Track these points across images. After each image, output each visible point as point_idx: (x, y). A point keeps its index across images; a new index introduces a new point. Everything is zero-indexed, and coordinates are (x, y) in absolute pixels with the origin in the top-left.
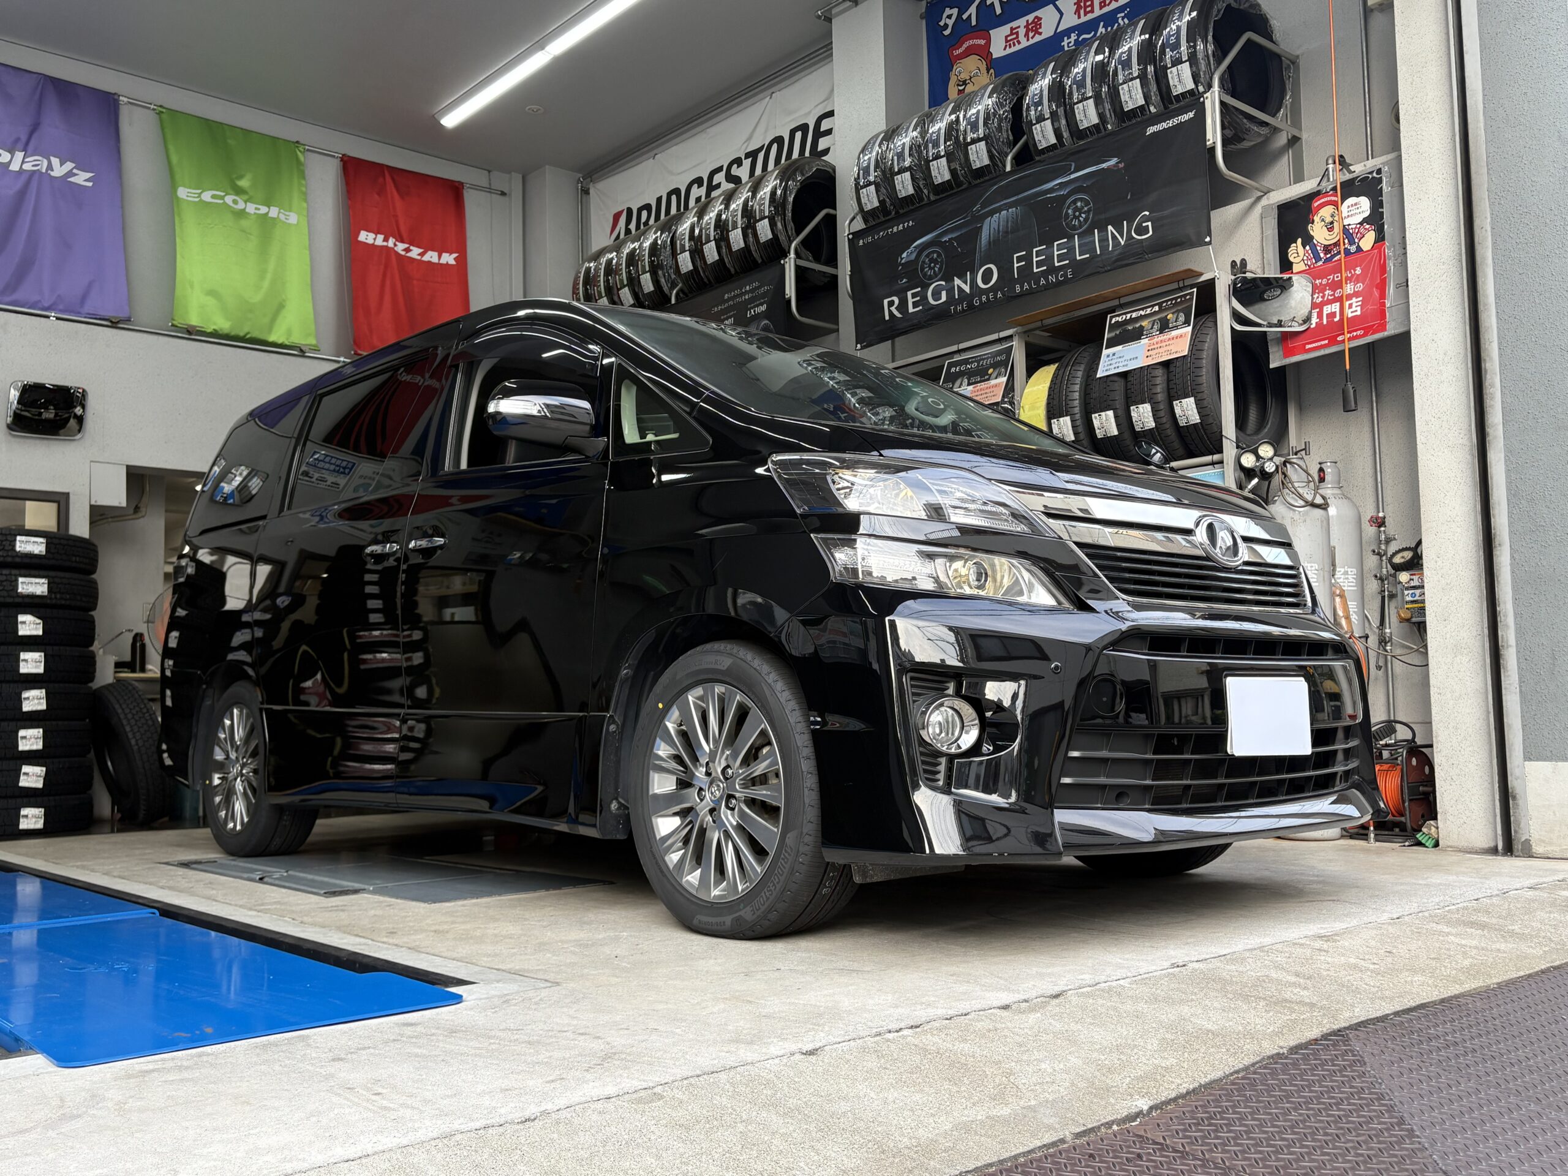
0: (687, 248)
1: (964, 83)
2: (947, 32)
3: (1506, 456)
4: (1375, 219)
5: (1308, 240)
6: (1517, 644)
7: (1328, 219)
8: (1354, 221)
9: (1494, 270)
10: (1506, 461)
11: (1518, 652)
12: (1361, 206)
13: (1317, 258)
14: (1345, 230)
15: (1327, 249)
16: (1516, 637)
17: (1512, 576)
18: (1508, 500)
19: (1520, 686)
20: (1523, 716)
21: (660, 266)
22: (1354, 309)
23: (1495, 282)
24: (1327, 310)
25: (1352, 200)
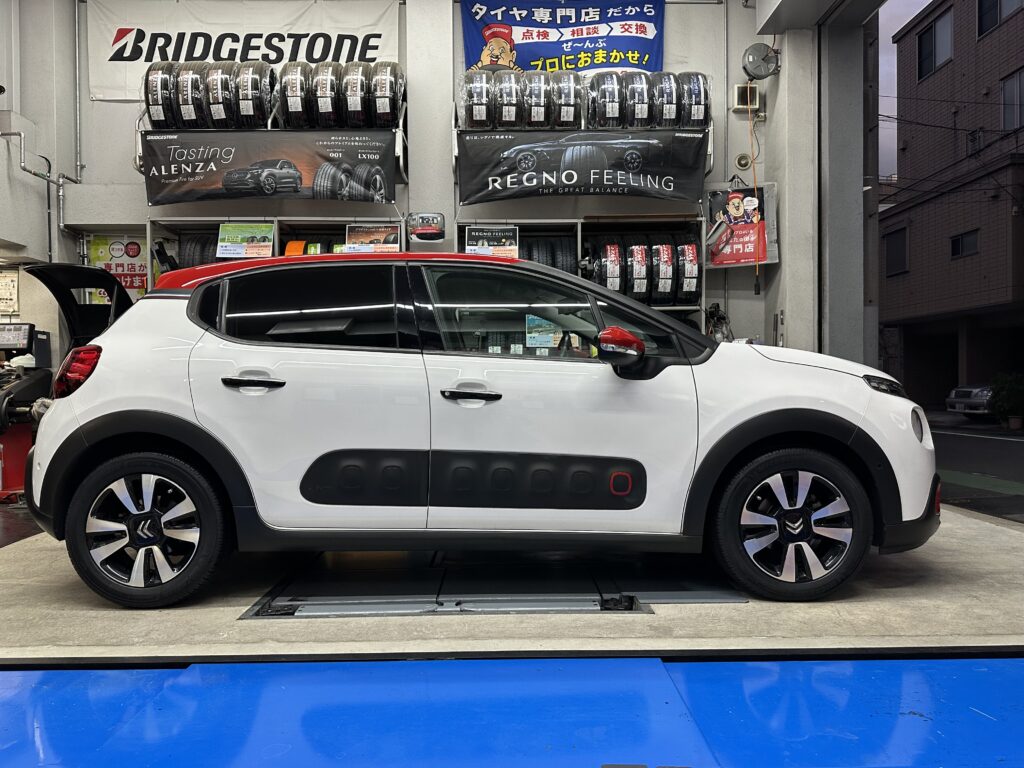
0: (298, 95)
1: (497, 57)
2: (478, 18)
4: (761, 209)
5: (726, 212)
7: (737, 205)
8: (750, 208)
12: (752, 203)
13: (731, 222)
14: (745, 211)
15: (735, 218)
22: (750, 248)
24: (736, 247)
25: (749, 198)
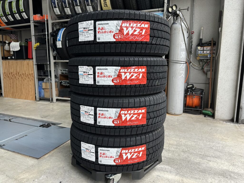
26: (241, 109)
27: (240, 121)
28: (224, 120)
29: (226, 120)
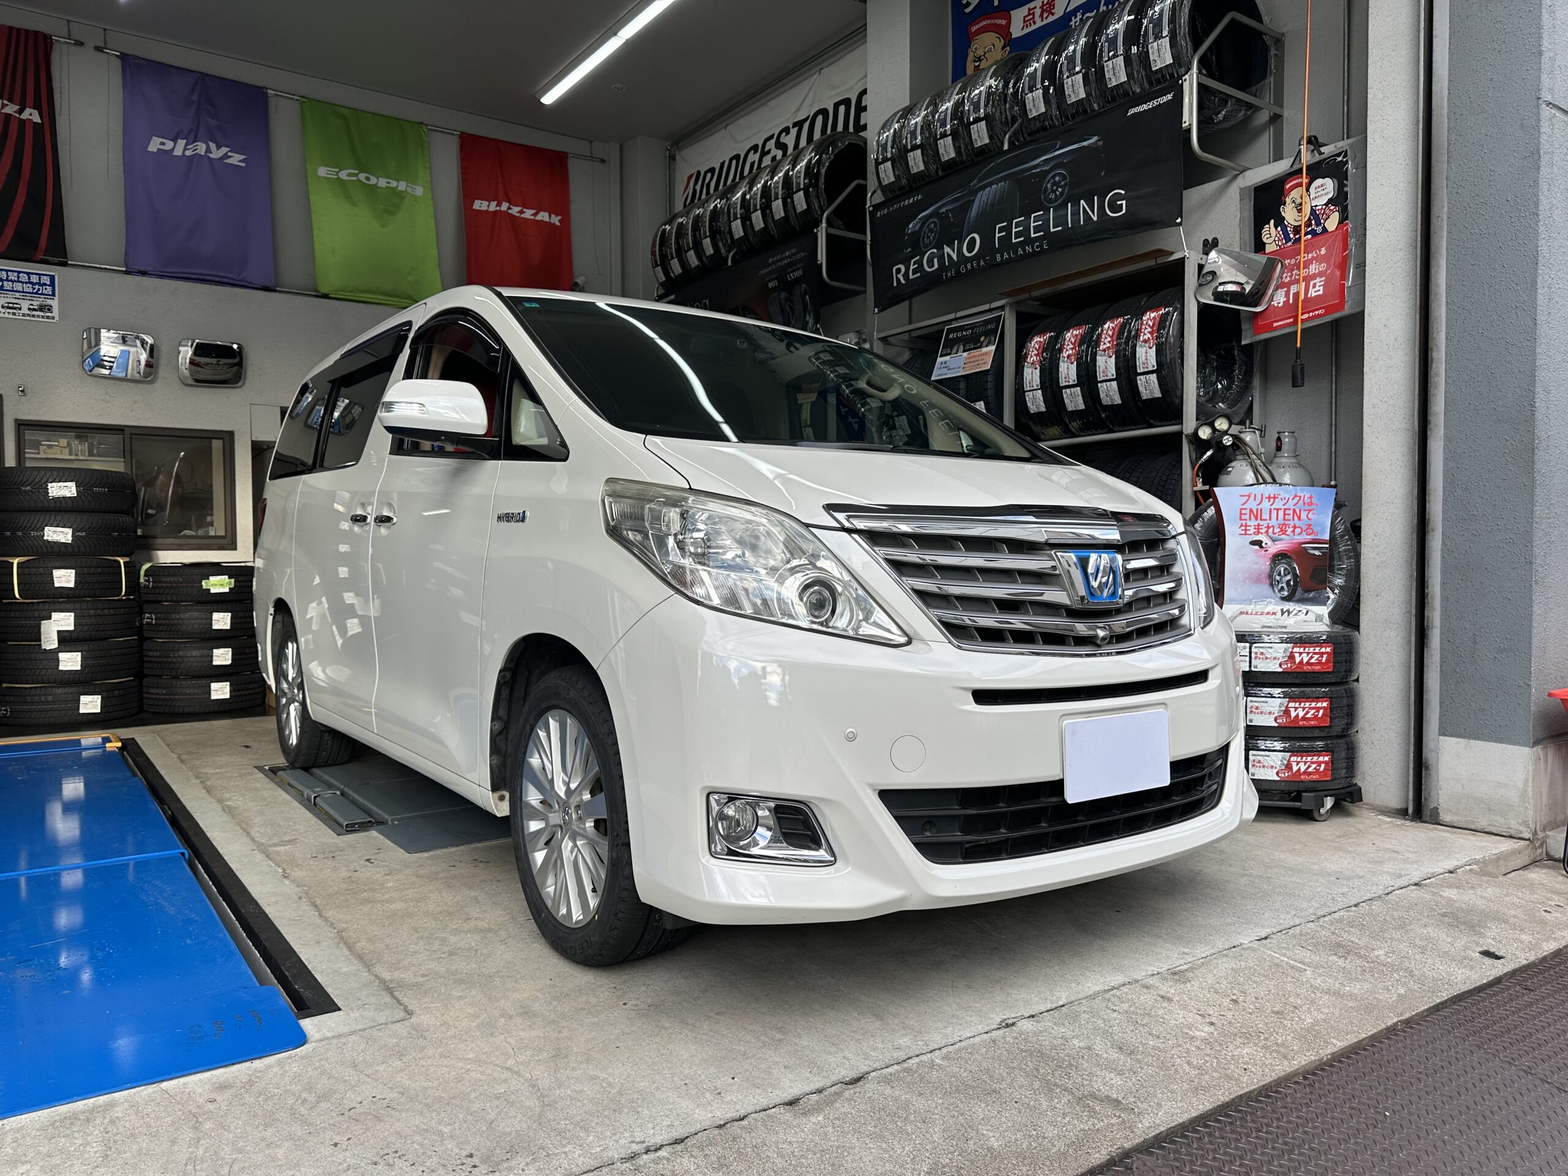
0: (739, 216)
1: (980, 58)
2: (967, 10)
3: (1445, 444)
4: (1339, 200)
5: (1280, 221)
6: (1442, 626)
7: (1298, 201)
8: (1320, 202)
9: (1447, 260)
10: (1444, 450)
11: (1442, 633)
12: (1327, 188)
13: (1288, 239)
14: (1313, 211)
15: (1297, 230)
16: (1441, 619)
17: (1442, 561)
18: (1444, 487)
19: (1441, 666)
20: (1441, 694)
21: (719, 231)
22: (1317, 289)
23: (1447, 272)
25: (1319, 182)
26: (1427, 768)
27: (1426, 813)
28: (1386, 807)
29: (1392, 809)
